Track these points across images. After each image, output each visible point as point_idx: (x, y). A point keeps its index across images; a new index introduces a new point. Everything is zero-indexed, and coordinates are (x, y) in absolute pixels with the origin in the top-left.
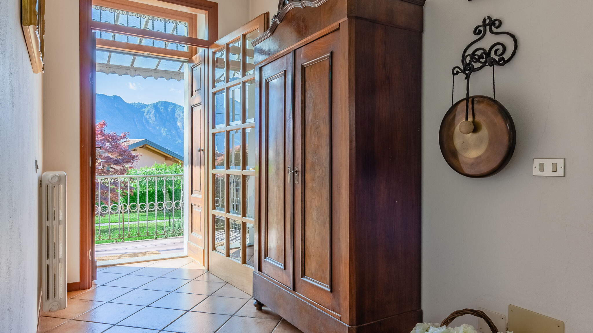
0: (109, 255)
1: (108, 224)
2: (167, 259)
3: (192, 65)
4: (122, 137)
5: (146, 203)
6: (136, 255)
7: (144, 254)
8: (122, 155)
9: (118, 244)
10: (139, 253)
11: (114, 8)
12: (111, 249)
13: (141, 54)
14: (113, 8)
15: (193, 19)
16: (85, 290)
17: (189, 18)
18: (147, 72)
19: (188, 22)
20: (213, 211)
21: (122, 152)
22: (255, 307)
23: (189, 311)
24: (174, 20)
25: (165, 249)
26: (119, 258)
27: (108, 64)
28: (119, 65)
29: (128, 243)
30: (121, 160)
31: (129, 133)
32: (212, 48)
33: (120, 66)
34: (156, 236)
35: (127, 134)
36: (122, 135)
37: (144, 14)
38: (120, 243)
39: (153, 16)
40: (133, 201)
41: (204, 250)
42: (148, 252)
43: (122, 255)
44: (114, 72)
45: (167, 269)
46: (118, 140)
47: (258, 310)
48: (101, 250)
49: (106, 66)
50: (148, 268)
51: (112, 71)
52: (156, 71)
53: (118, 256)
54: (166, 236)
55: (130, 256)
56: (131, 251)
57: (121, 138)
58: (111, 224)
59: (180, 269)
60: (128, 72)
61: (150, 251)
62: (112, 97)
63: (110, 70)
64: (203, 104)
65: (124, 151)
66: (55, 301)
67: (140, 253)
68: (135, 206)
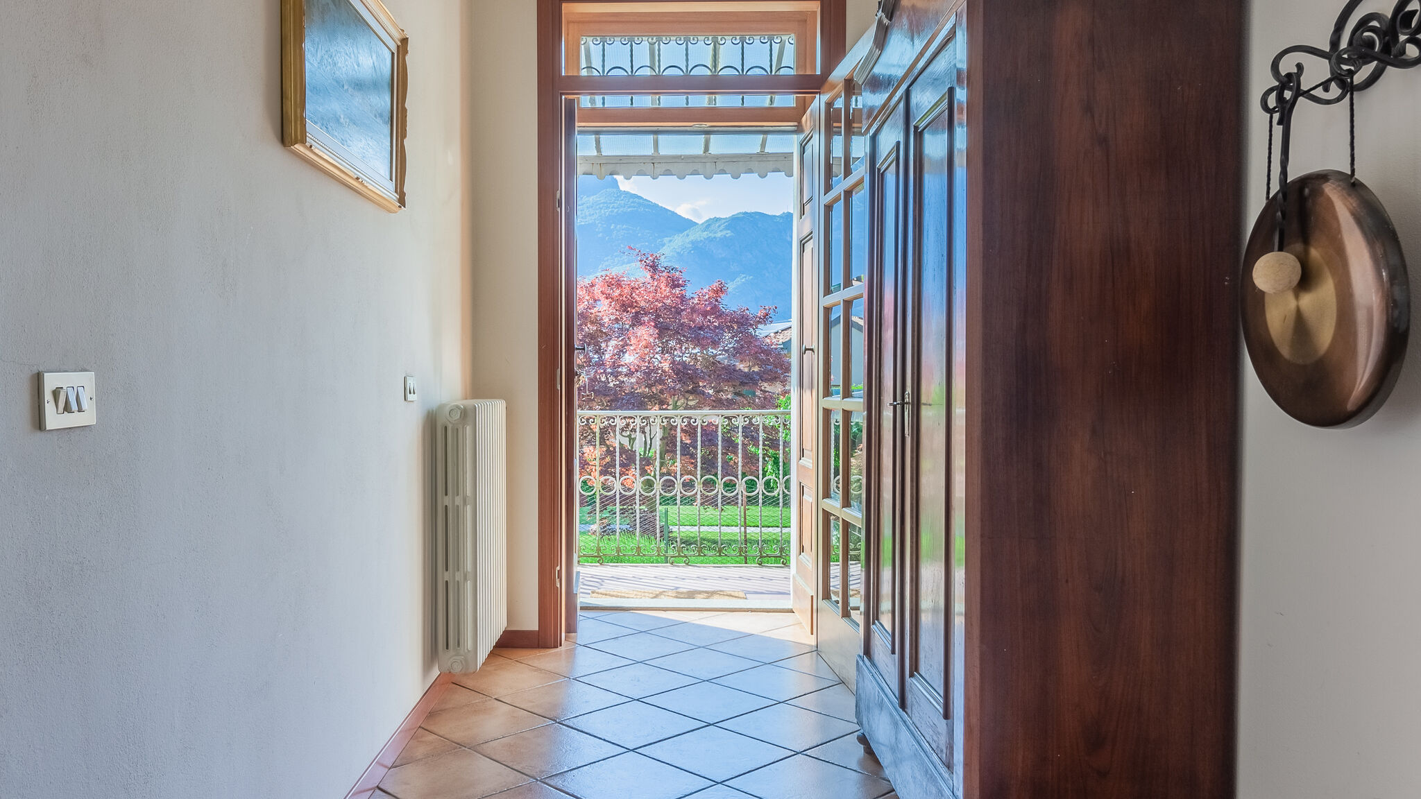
0: (638, 588)
1: (716, 529)
2: (745, 611)
3: (802, 137)
4: (760, 318)
5: (737, 478)
6: (691, 595)
7: (710, 594)
8: (763, 363)
9: (675, 568)
10: (700, 592)
11: (631, 35)
12: (653, 576)
13: (688, 129)
14: (627, 34)
15: (808, 22)
16: (548, 650)
17: (799, 21)
18: (741, 163)
19: (795, 33)
20: (825, 502)
21: (763, 356)
22: (862, 746)
23: (713, 724)
24: (764, 33)
25: (764, 589)
26: (656, 597)
27: (656, 154)
28: (679, 154)
29: (696, 568)
30: (757, 373)
31: (776, 308)
32: (824, 93)
33: (681, 156)
34: (761, 557)
35: (771, 311)
36: (760, 313)
37: (694, 34)
38: (678, 566)
39: (716, 34)
40: (709, 472)
41: (812, 597)
42: (721, 591)
43: (664, 592)
44: (668, 173)
45: (730, 632)
46: (751, 325)
47: (867, 753)
48: (633, 577)
49: (652, 159)
50: (694, 624)
51: (664, 169)
52: (762, 156)
53: (654, 592)
54: (783, 562)
55: (679, 595)
56: (686, 586)
57: (759, 322)
58: (703, 529)
59: (758, 635)
60: (699, 167)
61: (728, 589)
62: (780, 217)
63: (660, 168)
64: (815, 235)
65: (768, 352)
66: (458, 655)
67: (703, 592)
68: (714, 482)
